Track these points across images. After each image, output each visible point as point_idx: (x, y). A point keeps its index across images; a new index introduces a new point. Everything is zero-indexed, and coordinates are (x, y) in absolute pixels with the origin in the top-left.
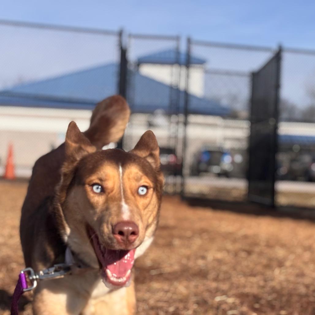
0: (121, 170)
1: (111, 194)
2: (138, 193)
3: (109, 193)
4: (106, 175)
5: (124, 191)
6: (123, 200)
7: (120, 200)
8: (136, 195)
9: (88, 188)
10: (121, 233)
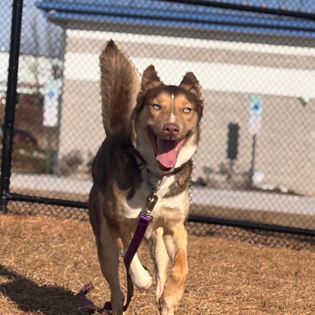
0: (173, 96)
1: (165, 110)
2: (183, 111)
3: (164, 109)
4: (162, 99)
5: (174, 108)
6: (172, 113)
7: (170, 113)
8: (182, 112)
9: (151, 107)
10: (168, 129)
